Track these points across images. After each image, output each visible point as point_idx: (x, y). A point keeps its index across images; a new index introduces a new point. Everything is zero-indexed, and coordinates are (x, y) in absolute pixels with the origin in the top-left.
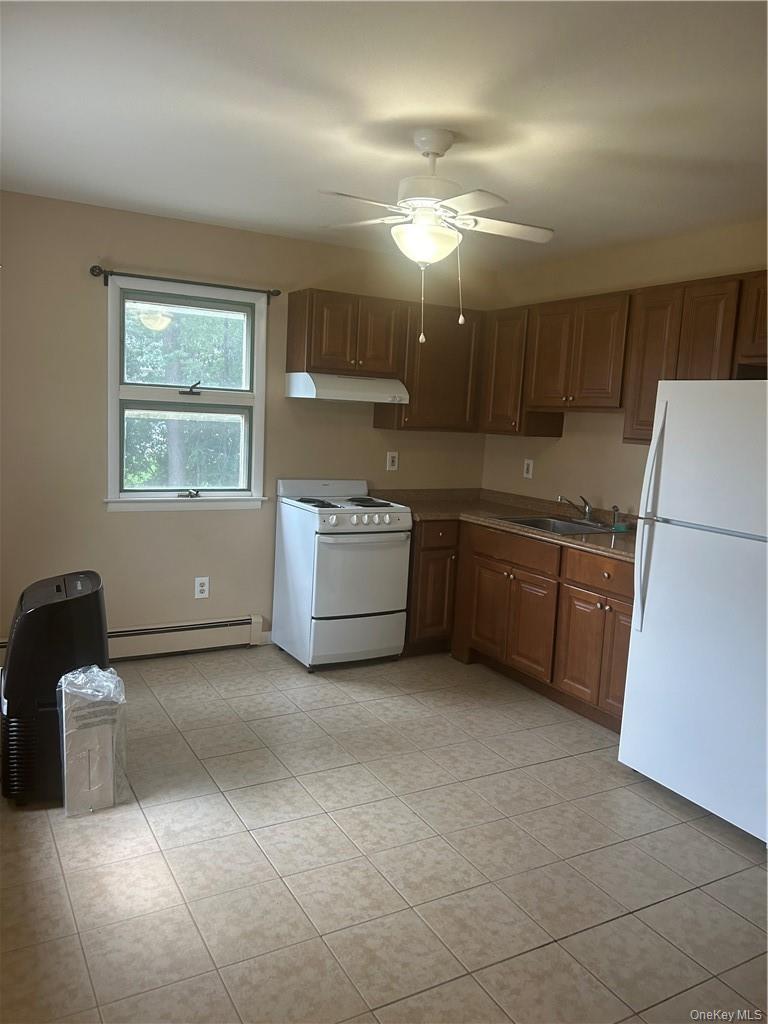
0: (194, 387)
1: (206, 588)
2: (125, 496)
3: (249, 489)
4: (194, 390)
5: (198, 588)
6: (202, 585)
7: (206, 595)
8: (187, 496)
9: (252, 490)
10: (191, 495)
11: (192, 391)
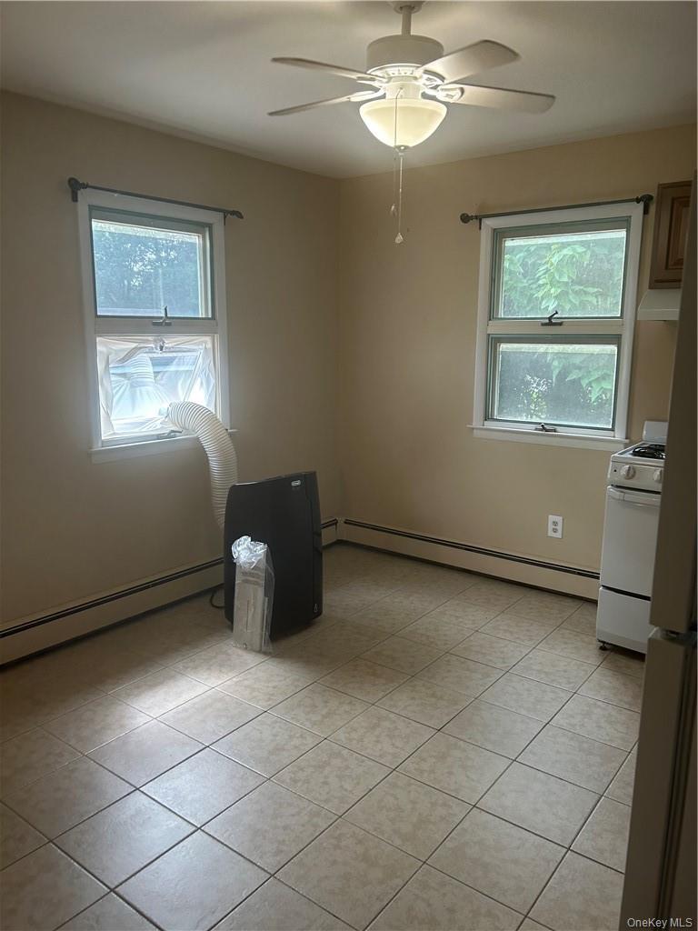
0: (550, 318)
1: (559, 528)
2: (489, 425)
3: (613, 430)
4: (553, 321)
5: (551, 526)
6: (555, 523)
7: (558, 535)
8: (540, 430)
9: (616, 430)
10: (544, 429)
11: (550, 322)
